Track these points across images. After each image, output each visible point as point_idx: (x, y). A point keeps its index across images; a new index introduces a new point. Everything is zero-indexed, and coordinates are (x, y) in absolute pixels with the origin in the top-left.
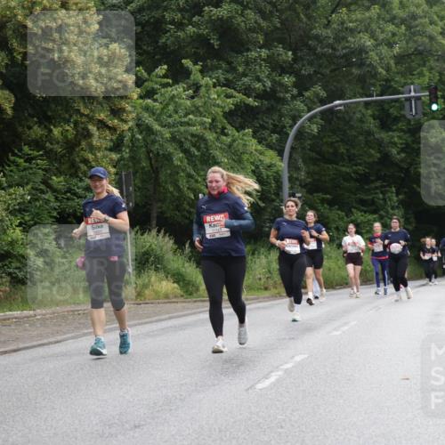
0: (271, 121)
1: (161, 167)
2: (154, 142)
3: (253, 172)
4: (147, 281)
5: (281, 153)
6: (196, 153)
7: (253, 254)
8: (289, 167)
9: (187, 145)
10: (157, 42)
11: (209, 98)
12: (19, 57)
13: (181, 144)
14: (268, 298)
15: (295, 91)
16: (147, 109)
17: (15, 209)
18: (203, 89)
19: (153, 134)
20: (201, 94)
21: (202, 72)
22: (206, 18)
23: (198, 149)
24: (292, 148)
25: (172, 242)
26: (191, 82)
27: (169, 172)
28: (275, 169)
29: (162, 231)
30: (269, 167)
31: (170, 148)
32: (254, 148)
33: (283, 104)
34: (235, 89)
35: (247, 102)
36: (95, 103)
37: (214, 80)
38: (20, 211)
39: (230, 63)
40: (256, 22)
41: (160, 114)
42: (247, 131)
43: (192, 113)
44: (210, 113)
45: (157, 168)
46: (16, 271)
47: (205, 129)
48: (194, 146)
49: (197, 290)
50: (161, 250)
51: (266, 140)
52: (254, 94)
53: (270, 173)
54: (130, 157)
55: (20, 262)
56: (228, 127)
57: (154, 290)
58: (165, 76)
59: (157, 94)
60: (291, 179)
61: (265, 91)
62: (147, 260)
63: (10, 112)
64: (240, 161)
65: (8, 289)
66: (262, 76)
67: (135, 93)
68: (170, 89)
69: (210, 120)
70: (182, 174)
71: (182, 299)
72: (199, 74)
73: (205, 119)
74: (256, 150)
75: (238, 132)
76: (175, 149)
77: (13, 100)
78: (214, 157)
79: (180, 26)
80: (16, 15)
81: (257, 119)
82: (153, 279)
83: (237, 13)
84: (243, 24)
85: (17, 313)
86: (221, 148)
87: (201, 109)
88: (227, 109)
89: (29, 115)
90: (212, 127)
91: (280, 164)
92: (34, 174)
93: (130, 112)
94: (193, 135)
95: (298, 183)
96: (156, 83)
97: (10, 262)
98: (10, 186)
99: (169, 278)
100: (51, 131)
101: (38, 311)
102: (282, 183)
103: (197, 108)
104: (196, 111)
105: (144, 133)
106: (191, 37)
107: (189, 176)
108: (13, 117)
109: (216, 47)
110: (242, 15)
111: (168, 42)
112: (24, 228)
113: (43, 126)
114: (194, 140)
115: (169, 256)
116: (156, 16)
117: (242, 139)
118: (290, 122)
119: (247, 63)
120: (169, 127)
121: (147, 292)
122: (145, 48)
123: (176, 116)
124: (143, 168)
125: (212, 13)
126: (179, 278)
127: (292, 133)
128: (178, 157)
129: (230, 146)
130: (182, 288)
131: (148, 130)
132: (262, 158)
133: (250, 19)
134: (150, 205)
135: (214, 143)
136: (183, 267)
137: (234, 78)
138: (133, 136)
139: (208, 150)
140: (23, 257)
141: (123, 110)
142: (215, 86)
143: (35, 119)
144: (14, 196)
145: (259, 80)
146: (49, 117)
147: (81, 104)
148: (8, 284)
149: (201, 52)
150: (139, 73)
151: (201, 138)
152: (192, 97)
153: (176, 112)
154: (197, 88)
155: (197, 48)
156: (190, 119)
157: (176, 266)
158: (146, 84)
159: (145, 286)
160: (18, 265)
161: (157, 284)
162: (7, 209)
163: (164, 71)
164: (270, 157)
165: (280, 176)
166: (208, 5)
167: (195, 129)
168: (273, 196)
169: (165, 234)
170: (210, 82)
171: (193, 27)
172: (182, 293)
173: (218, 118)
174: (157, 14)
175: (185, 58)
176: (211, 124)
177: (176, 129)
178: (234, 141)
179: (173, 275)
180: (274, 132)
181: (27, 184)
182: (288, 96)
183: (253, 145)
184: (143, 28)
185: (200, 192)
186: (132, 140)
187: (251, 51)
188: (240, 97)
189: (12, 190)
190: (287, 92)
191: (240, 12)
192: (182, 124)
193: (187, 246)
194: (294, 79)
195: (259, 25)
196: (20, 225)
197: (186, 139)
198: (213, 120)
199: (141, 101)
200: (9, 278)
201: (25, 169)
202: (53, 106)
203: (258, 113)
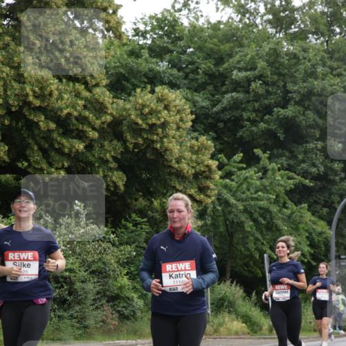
0: (322, 198)
1: (235, 232)
2: (230, 212)
3: (308, 237)
4: (222, 321)
5: (330, 223)
6: (263, 222)
7: (305, 302)
8: (336, 234)
9: (256, 215)
10: (236, 135)
11: (274, 179)
12: (131, 146)
13: (251, 215)
14: (316, 338)
15: (343, 175)
16: (226, 187)
17: (123, 262)
18: (270, 173)
19: (230, 206)
20: (268, 176)
21: (269, 158)
22: (275, 116)
23: (265, 219)
24: (339, 220)
25: (242, 291)
26: (260, 166)
27: (241, 236)
28: (325, 235)
29: (235, 282)
30: (320, 234)
31: (243, 218)
32: (308, 218)
33: (334, 185)
34: (295, 173)
35: (304, 183)
36: (187, 182)
37: (279, 166)
38: (128, 263)
39: (291, 152)
40: (314, 120)
41: (236, 191)
42: (303, 205)
43: (261, 190)
44: (275, 191)
45: (232, 233)
46: (124, 309)
47: (270, 203)
48: (262, 216)
49: (261, 329)
50: (234, 297)
51: (318, 212)
52: (310, 177)
53: (320, 239)
54: (212, 224)
55: (126, 302)
56: (289, 202)
57: (227, 328)
58: (241, 162)
59: (234, 175)
60: (337, 244)
61: (319, 174)
62: (222, 305)
63: (122, 188)
64: (297, 229)
65: (117, 323)
66: (317, 162)
67: (217, 175)
68: (244, 172)
69: (274, 197)
70: (251, 238)
71: (248, 336)
72: (267, 160)
73: (271, 196)
74: (310, 221)
75: (297, 206)
76: (247, 218)
77: (125, 179)
78: (276, 225)
79: (254, 122)
80: (130, 115)
81: (312, 196)
82: (227, 319)
83: (300, 113)
84: (304, 122)
85: (123, 342)
86: (282, 218)
87: (268, 188)
88: (288, 188)
89: (136, 190)
90: (276, 201)
91: (329, 231)
92: (139, 235)
93: (214, 190)
94: (260, 208)
95: (343, 247)
96: (234, 167)
97: (119, 303)
98: (121, 244)
99: (239, 319)
100: (152, 202)
101: (139, 340)
102: (330, 247)
103: (265, 187)
104: (264, 189)
105: (223, 205)
106: (262, 131)
107: (257, 239)
108: (125, 192)
109: (282, 139)
110: (304, 115)
111: (245, 135)
112: (130, 277)
113: (146, 199)
114: (261, 212)
115: (240, 302)
116: (236, 115)
117: (299, 212)
118: (338, 199)
119: (305, 152)
120: (243, 201)
121: (222, 329)
122: (226, 139)
123: (248, 193)
124: (221, 232)
125: (280, 113)
126: (247, 319)
127: (339, 208)
128: (249, 225)
129: (289, 217)
130: (249, 327)
131: (226, 203)
132: (315, 227)
133: (310, 118)
134: (226, 261)
135: (277, 214)
136: (250, 310)
137: (295, 164)
138: (214, 207)
139: (272, 219)
140: (129, 299)
141: (208, 188)
142: (279, 170)
143: (141, 193)
144: (123, 252)
145: (314, 165)
146: (152, 192)
147: (177, 182)
148: (117, 319)
149: (270, 143)
150: (221, 160)
151: (267, 210)
152: (261, 178)
153: (249, 190)
154: (265, 171)
155: (267, 140)
156: (260, 196)
157: (244, 309)
158: (226, 167)
159: (220, 325)
160: (125, 304)
161: (230, 323)
162: (118, 262)
163: (240, 158)
164: (321, 226)
165: (328, 241)
166: (277, 107)
167: (263, 203)
168: (323, 258)
169: (236, 285)
170: (276, 167)
171: (265, 123)
172: (249, 331)
173: (281, 195)
174: (237, 113)
175: (257, 148)
176: (275, 200)
177: (247, 203)
178: (293, 213)
179: (242, 317)
180: (324, 206)
181: (134, 243)
182: (337, 178)
183: (308, 216)
184: (225, 124)
185: (265, 252)
186: (213, 211)
187: (309, 143)
188: (298, 179)
189: (122, 248)
190: (336, 175)
191: (302, 113)
192: (252, 199)
193: (254, 294)
194: (342, 166)
195: (316, 122)
196: (127, 274)
197: (256, 211)
198: (277, 196)
199: (221, 180)
200: (118, 315)
201: (132, 232)
202: (155, 184)
203: (312, 192)
